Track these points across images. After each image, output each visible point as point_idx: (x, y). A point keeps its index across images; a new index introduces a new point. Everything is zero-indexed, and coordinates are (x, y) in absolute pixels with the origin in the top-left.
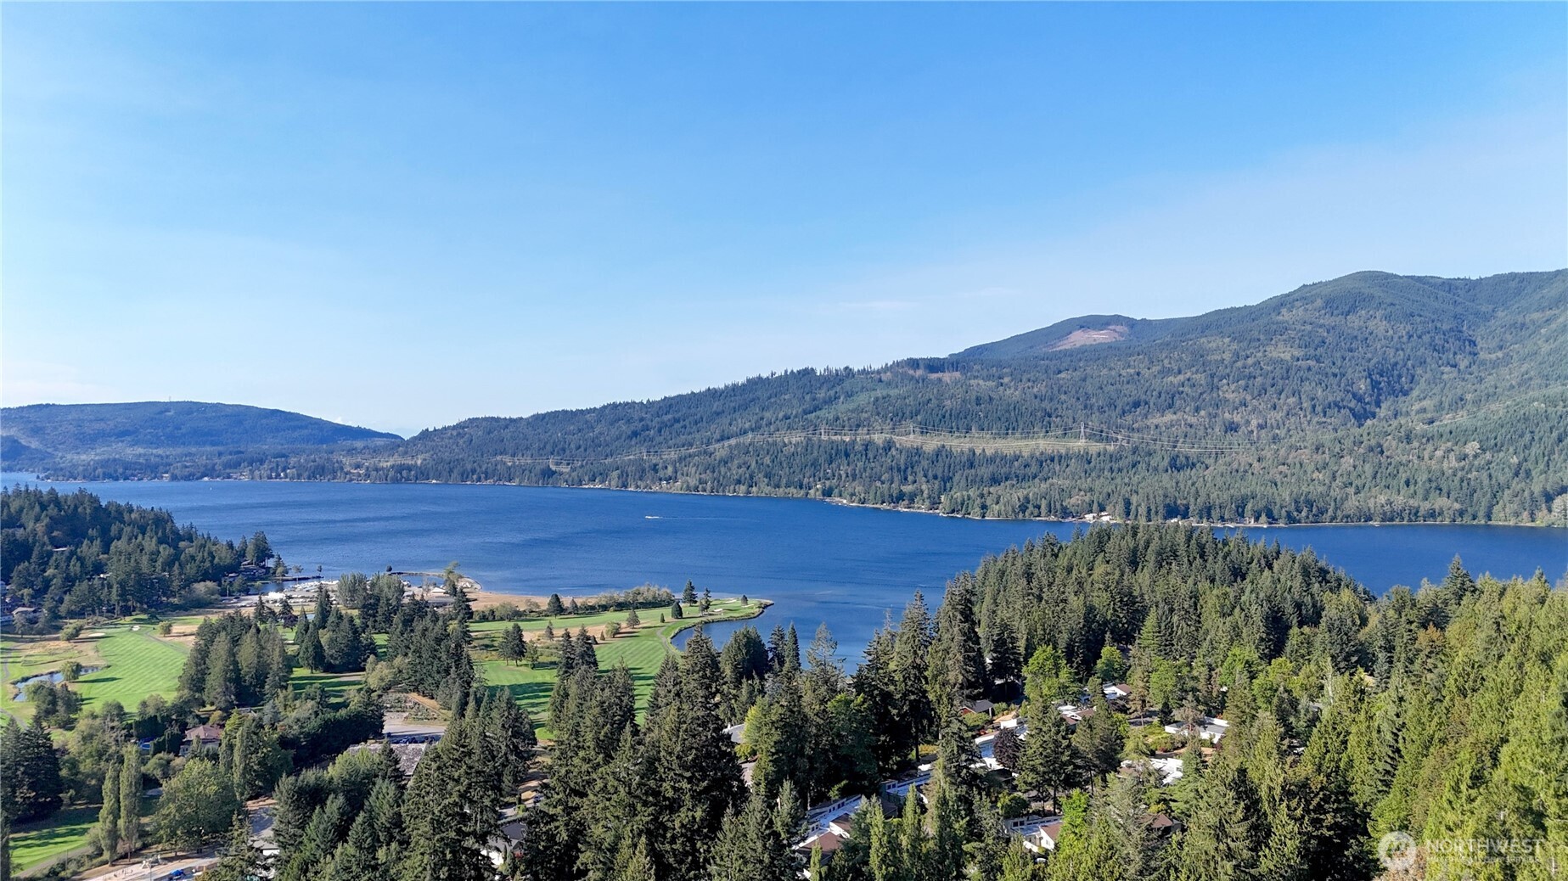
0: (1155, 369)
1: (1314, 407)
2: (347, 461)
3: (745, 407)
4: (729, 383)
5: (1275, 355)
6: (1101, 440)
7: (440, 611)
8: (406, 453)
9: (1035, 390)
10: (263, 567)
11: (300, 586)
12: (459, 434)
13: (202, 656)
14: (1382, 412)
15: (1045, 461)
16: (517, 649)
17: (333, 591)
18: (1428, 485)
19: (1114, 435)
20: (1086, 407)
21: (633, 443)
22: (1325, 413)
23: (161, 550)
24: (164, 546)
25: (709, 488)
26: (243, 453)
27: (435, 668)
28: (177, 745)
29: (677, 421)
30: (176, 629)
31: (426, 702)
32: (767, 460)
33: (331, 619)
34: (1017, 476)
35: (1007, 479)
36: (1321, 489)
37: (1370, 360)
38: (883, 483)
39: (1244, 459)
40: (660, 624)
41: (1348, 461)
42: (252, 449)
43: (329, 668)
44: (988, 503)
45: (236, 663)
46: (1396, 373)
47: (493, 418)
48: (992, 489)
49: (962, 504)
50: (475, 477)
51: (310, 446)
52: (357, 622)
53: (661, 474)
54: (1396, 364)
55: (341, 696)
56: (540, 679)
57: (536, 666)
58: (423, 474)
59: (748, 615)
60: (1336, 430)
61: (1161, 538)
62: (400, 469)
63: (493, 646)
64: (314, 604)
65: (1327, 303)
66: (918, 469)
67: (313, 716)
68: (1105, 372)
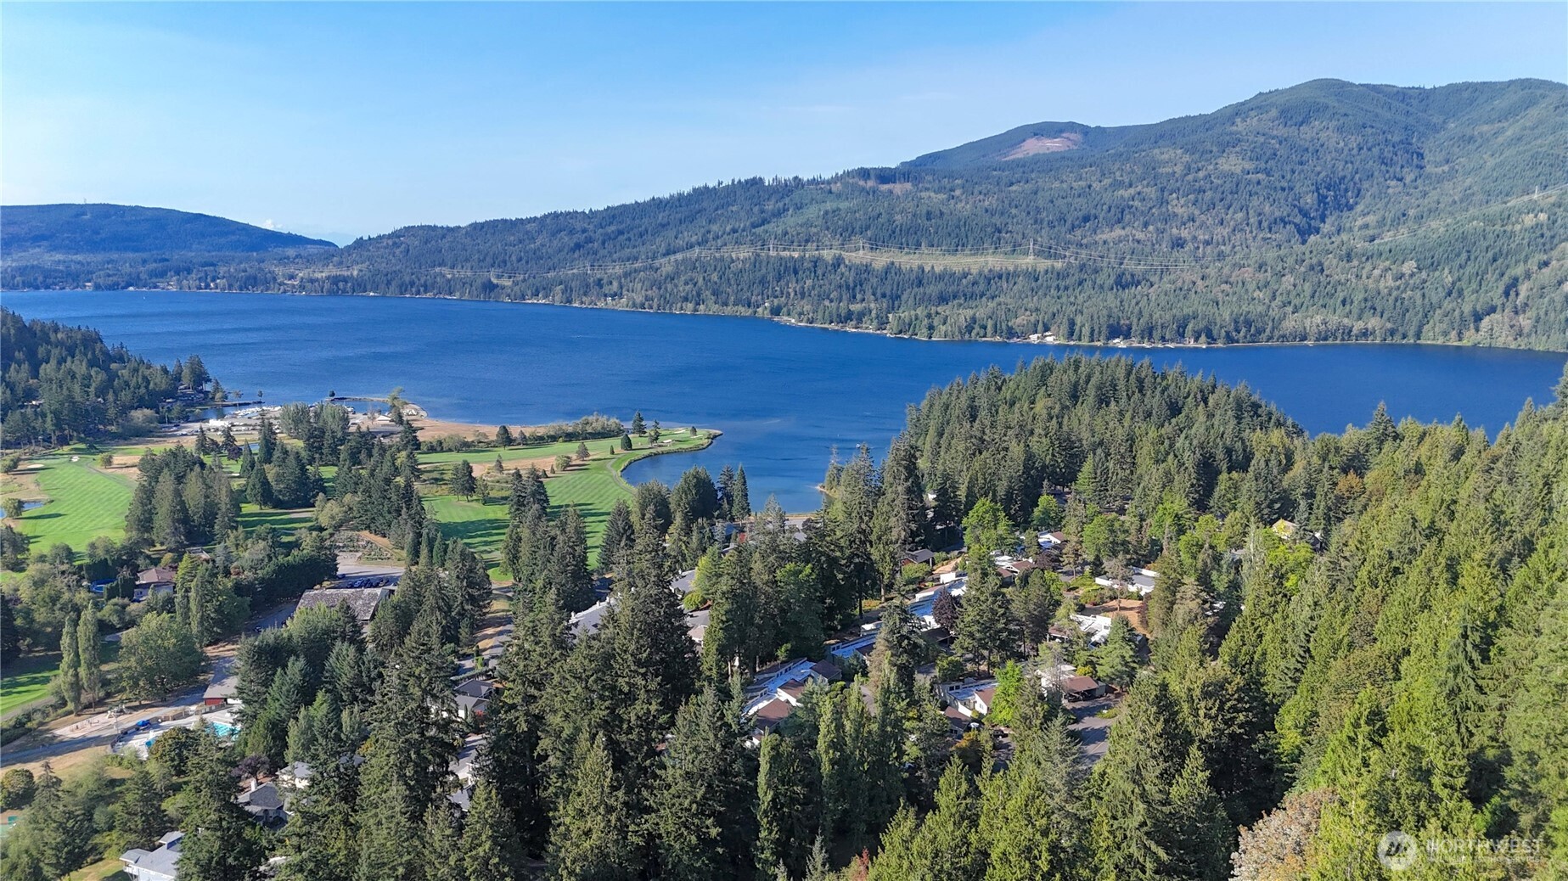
0: (1107, 182)
1: (1260, 223)
2: (279, 271)
3: (691, 219)
4: (675, 192)
5: (1226, 167)
6: (1049, 257)
7: (386, 441)
8: (341, 263)
9: (987, 203)
10: (201, 391)
11: (241, 412)
12: (395, 243)
13: (147, 495)
14: (1326, 228)
15: (993, 278)
16: (467, 484)
17: (276, 418)
18: (1363, 305)
19: (1062, 252)
20: (1036, 222)
21: (576, 255)
22: (1270, 231)
23: (93, 373)
24: (95, 369)
25: (655, 306)
26: (167, 260)
27: (386, 509)
28: (130, 590)
29: (621, 233)
30: (118, 459)
31: (378, 540)
32: (715, 277)
33: (277, 454)
34: (965, 295)
35: (955, 297)
36: (1260, 309)
37: (1319, 173)
38: (831, 301)
39: (1188, 277)
40: (609, 456)
41: (1289, 279)
42: (177, 256)
43: (278, 504)
44: (935, 324)
45: (182, 503)
46: (1343, 186)
47: (429, 227)
48: (940, 309)
49: (910, 325)
50: (414, 290)
51: (239, 254)
52: (304, 454)
53: (606, 289)
54: (1344, 178)
55: (293, 535)
56: (491, 516)
57: (487, 501)
58: (360, 285)
59: (697, 446)
60: (1279, 246)
61: (1102, 373)
62: (335, 280)
63: (443, 480)
64: (256, 432)
65: (1282, 112)
66: (867, 287)
67: (266, 560)
68: (1057, 184)
